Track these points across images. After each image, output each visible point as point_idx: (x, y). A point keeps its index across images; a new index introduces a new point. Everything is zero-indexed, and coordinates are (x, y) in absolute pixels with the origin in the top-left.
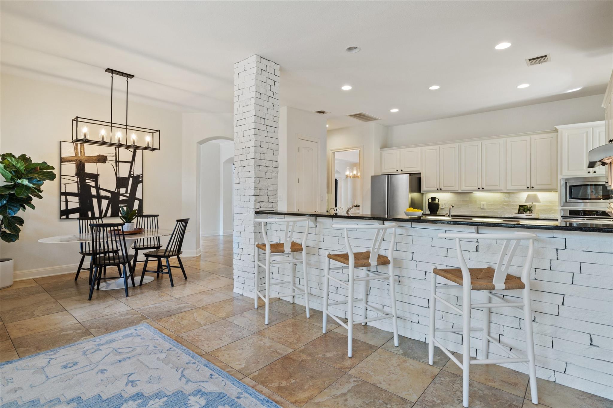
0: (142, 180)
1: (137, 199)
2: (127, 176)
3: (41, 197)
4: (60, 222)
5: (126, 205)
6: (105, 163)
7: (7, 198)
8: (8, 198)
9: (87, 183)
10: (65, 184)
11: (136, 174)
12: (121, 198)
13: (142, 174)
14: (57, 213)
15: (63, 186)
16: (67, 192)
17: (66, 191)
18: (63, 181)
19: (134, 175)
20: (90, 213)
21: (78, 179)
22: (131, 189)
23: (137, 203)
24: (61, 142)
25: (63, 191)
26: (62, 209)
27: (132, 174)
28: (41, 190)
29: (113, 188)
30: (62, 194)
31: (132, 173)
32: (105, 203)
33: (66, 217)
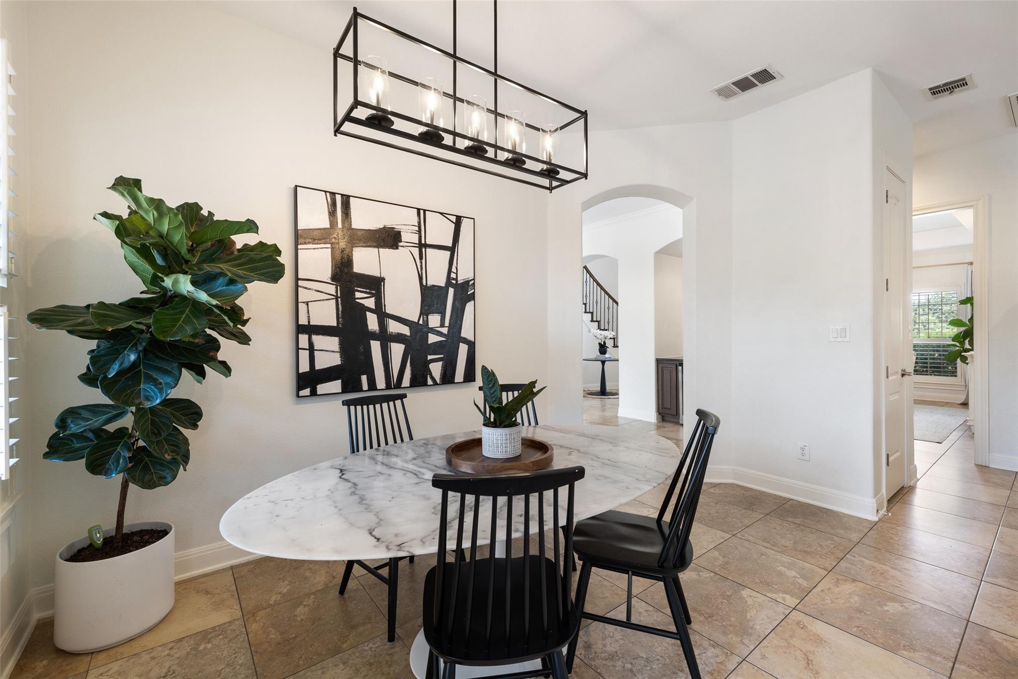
0: (474, 292)
1: (465, 341)
2: (442, 283)
3: (244, 339)
4: (297, 404)
5: (442, 356)
6: (397, 248)
7: (141, 343)
8: (144, 344)
9: (357, 300)
10: (307, 303)
11: (461, 279)
12: (433, 339)
13: (474, 279)
14: (288, 382)
15: (302, 307)
16: (311, 324)
17: (309, 322)
18: (303, 295)
19: (457, 281)
20: (364, 378)
21: (337, 288)
22: (451, 317)
23: (463, 349)
24: (296, 186)
25: (303, 321)
26: (300, 372)
27: (453, 279)
28: (245, 318)
29: (413, 314)
30: (301, 329)
31: (453, 275)
32: (397, 350)
33: (311, 392)
